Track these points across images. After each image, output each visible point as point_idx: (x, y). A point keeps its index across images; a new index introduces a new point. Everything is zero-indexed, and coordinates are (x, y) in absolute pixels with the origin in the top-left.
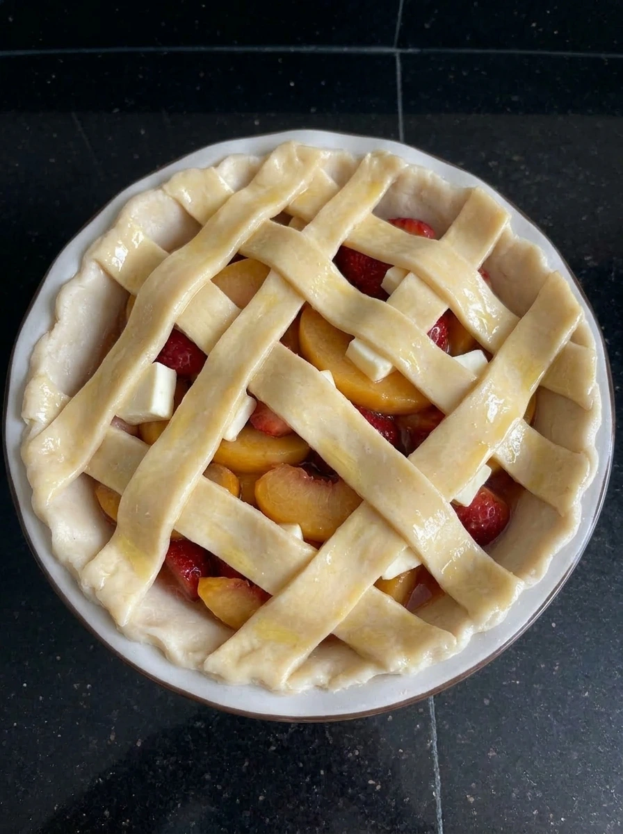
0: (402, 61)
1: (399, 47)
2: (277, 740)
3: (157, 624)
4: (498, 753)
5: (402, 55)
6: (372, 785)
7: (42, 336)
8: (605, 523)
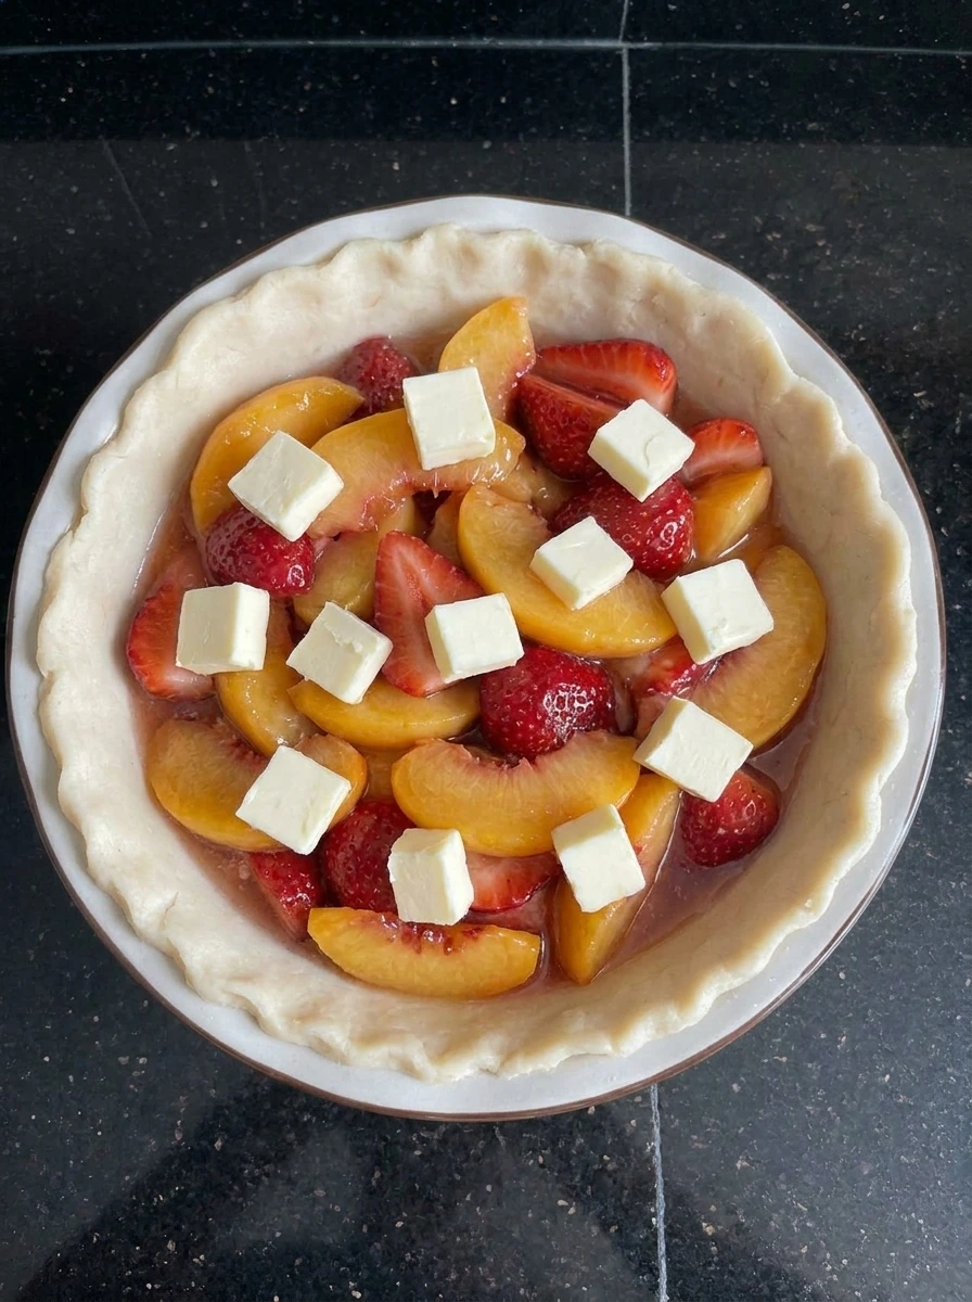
0: (631, 63)
1: (625, 39)
2: (423, 1140)
3: (247, 978)
4: (752, 1163)
5: (631, 51)
6: (562, 1206)
7: (61, 537)
8: (926, 821)
